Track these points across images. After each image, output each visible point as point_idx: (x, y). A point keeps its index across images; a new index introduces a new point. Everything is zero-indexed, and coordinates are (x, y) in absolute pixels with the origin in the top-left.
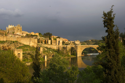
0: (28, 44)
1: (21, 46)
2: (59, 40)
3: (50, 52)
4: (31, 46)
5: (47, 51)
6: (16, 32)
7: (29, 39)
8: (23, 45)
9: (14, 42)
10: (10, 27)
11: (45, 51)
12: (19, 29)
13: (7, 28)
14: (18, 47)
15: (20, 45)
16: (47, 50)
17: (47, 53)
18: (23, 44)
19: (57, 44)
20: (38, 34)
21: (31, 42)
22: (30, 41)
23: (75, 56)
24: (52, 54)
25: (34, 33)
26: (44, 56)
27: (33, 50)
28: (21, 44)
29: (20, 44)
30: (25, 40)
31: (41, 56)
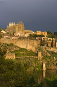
0: (25, 48)
1: (17, 49)
3: (54, 59)
4: (28, 50)
5: (50, 57)
6: (17, 31)
7: (26, 41)
8: (19, 49)
9: (8, 45)
10: (11, 25)
11: (47, 57)
12: (21, 28)
13: (7, 26)
14: (13, 51)
16: (50, 55)
17: (49, 60)
18: (19, 47)
20: (45, 34)
21: (29, 45)
22: (27, 44)
24: (56, 61)
25: (40, 32)
26: (43, 64)
27: (30, 55)
28: (17, 47)
29: (15, 48)
30: (21, 43)
31: (39, 64)
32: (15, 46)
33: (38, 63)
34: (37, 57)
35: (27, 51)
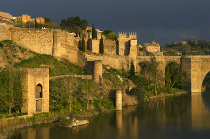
0: (48, 51)
1: (27, 57)
2: (127, 39)
4: (59, 59)
7: (51, 34)
8: (32, 55)
15: (21, 55)
18: (31, 52)
19: (121, 52)
21: (59, 45)
23: (184, 92)
24: (124, 84)
28: (26, 50)
29: (22, 52)
30: (37, 39)
31: (101, 94)
32: (20, 48)
33: (98, 92)
34: (89, 77)
35: (56, 60)
